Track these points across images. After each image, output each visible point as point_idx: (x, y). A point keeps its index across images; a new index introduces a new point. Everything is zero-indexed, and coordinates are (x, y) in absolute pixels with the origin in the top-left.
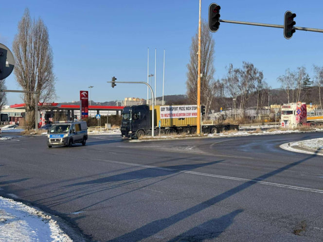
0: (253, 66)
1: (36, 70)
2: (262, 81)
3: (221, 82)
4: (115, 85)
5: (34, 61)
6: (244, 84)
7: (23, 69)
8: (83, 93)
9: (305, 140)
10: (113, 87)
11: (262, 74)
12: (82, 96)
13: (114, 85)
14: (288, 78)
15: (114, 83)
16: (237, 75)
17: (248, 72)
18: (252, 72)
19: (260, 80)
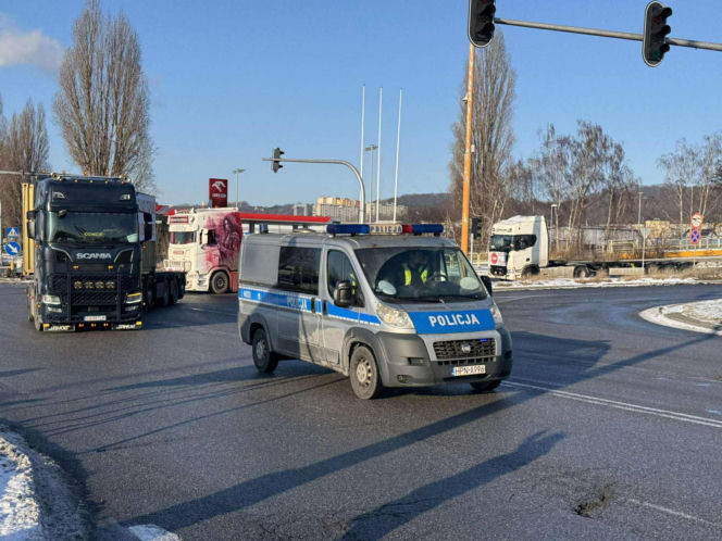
0: (600, 130)
1: (112, 130)
2: (621, 166)
3: (526, 165)
4: (281, 167)
5: (107, 109)
6: (579, 171)
7: (82, 126)
8: (216, 185)
9: (700, 300)
10: (275, 171)
11: (621, 150)
12: (213, 190)
13: (277, 166)
14: (682, 159)
15: (277, 162)
16: (563, 151)
17: (588, 144)
18: (599, 144)
19: (617, 164)
